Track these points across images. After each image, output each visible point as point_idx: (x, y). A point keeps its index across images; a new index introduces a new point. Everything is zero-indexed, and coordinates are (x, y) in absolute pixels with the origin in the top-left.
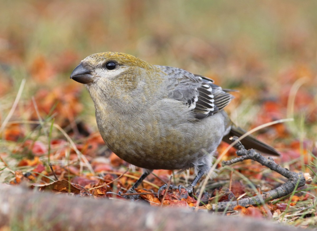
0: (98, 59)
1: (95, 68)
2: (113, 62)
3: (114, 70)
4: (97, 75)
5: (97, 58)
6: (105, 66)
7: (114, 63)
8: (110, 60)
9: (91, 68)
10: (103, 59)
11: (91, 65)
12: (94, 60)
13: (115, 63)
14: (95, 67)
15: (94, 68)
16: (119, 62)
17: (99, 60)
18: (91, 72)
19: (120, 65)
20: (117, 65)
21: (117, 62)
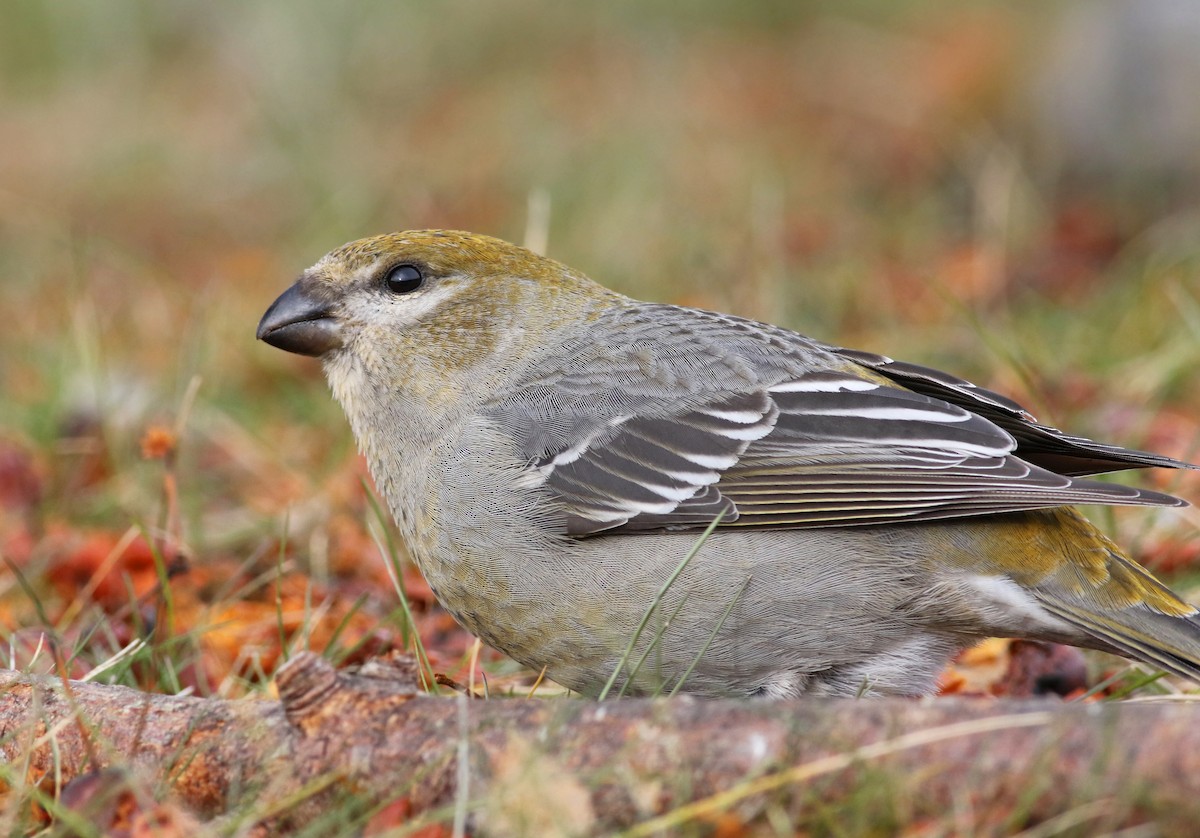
0: (353, 261)
1: (345, 292)
2: (411, 266)
3: (416, 295)
4: (353, 320)
5: (348, 257)
6: (380, 283)
7: (415, 268)
8: (400, 259)
9: (328, 295)
10: (370, 261)
11: (327, 284)
12: (340, 264)
13: (417, 271)
14: (343, 290)
15: (340, 296)
16: (432, 265)
17: (354, 265)
18: (333, 308)
19: (437, 275)
20: (426, 275)
21: (425, 267)
